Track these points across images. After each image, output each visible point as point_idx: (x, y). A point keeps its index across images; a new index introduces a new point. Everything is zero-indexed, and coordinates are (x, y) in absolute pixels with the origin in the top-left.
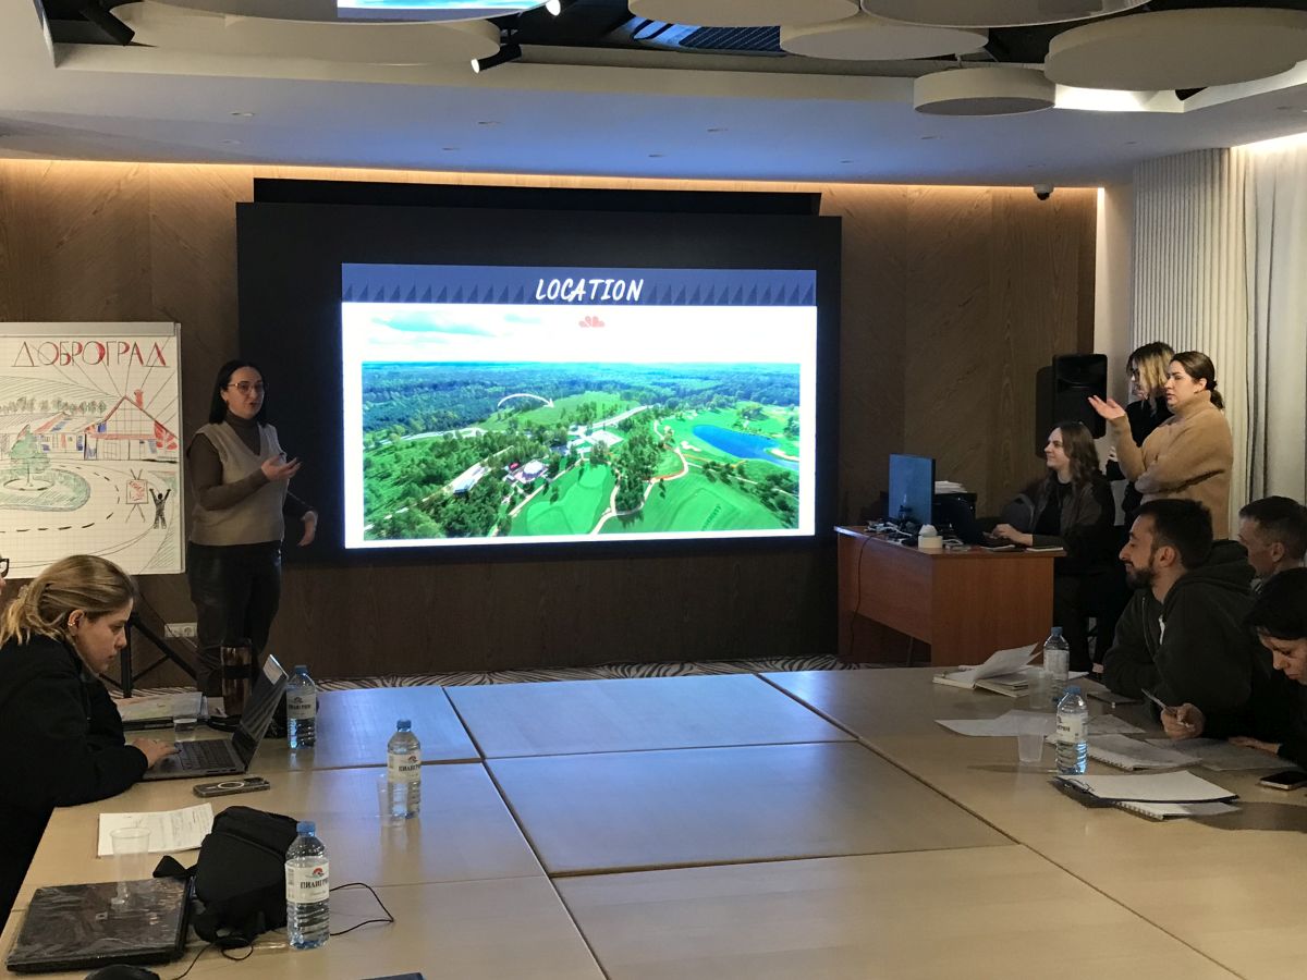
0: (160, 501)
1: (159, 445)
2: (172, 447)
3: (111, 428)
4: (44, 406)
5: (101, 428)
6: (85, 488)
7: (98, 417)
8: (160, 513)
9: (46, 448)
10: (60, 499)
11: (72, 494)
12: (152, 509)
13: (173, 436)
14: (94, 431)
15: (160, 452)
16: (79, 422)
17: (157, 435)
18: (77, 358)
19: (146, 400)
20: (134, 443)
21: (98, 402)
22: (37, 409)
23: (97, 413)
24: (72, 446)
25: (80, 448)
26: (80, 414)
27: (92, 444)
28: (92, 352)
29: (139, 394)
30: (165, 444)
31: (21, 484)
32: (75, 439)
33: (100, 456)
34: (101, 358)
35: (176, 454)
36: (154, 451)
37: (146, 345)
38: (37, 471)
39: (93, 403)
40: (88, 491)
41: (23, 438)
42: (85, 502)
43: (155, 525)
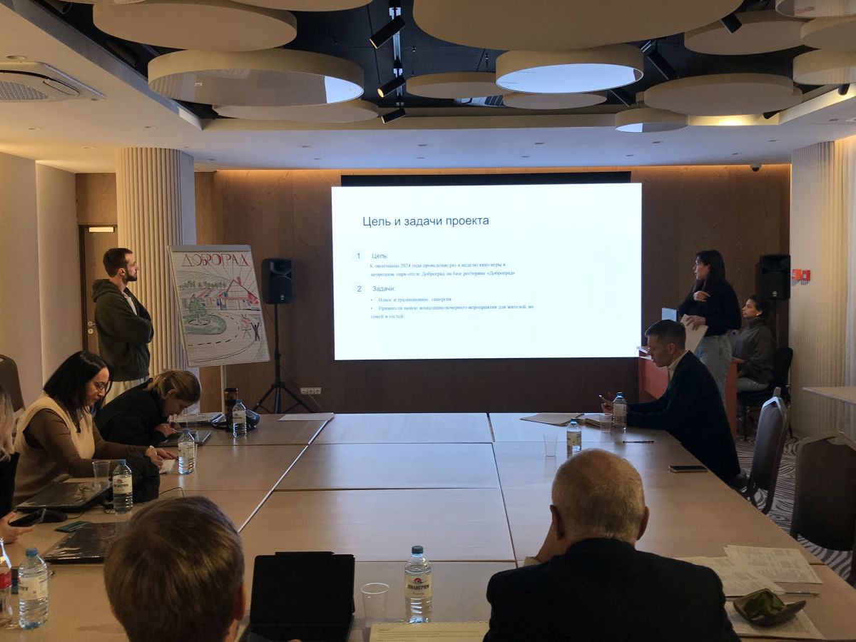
0: (256, 328)
1: (251, 303)
2: (257, 303)
3: (230, 294)
4: (200, 285)
5: (226, 295)
6: (223, 323)
8: (257, 334)
9: (204, 305)
10: (214, 329)
11: (219, 326)
12: (253, 332)
13: (256, 298)
14: (223, 296)
15: (253, 306)
16: (215, 293)
17: (250, 298)
18: (210, 262)
19: (242, 281)
20: (241, 302)
21: (222, 283)
22: (196, 286)
23: (223, 288)
24: (215, 303)
25: (218, 305)
26: (215, 288)
27: (223, 302)
28: (216, 259)
29: (239, 278)
30: (254, 302)
31: (196, 322)
32: (215, 300)
33: (228, 308)
34: (220, 262)
35: (259, 306)
36: (249, 305)
37: (238, 255)
38: (202, 316)
39: (220, 283)
40: (225, 325)
41: (193, 300)
42: (225, 330)
43: (256, 339)
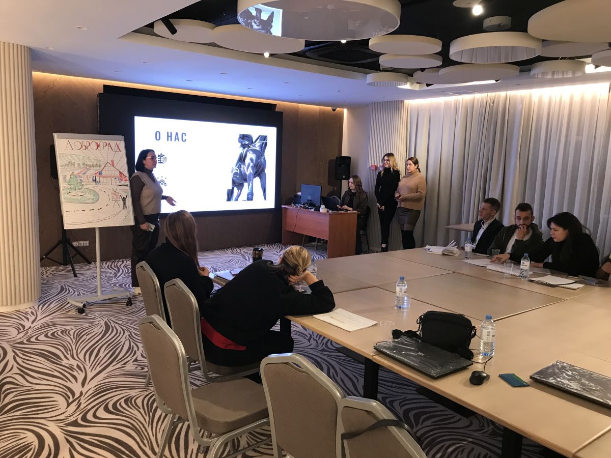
0: (124, 199)
1: (122, 180)
3: (104, 173)
4: (79, 165)
5: (100, 173)
6: (96, 194)
8: (124, 204)
9: (81, 180)
10: (89, 199)
11: (93, 197)
12: (121, 203)
13: (126, 176)
14: (98, 174)
15: (122, 182)
16: (92, 172)
17: (121, 176)
18: (89, 147)
19: (115, 163)
20: (113, 179)
21: (98, 164)
22: (76, 166)
23: (98, 168)
24: (91, 180)
25: (94, 181)
26: (92, 168)
27: (98, 179)
28: (94, 146)
29: (112, 161)
30: (124, 179)
31: (74, 193)
32: (91, 177)
33: (101, 184)
34: (97, 148)
36: (120, 182)
37: (113, 143)
38: (79, 189)
39: (96, 164)
40: (99, 197)
41: (72, 176)
42: (98, 200)
43: (123, 208)
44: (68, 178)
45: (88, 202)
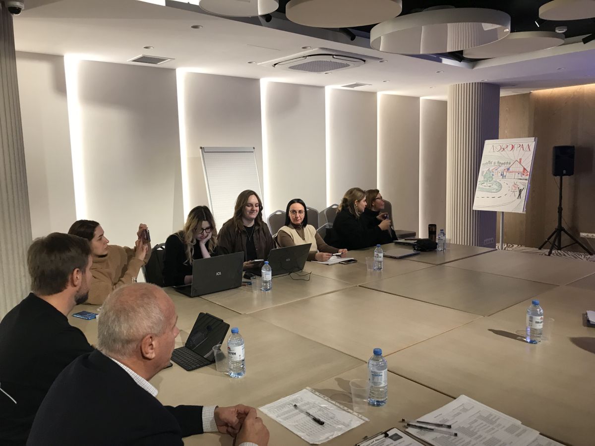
0: (520, 191)
1: (523, 175)
2: (527, 175)
3: (511, 169)
4: (495, 163)
5: (508, 169)
6: (500, 186)
7: (508, 166)
8: (520, 195)
9: (493, 175)
10: (494, 189)
11: (497, 188)
12: (518, 193)
13: (528, 172)
14: (506, 170)
15: (524, 177)
16: (503, 167)
17: (524, 172)
18: (506, 149)
19: (522, 161)
20: (517, 174)
21: (509, 162)
22: (493, 163)
24: (500, 174)
26: (504, 165)
27: (505, 174)
28: (510, 147)
29: (520, 159)
30: (525, 174)
31: (485, 184)
32: (501, 172)
33: (507, 177)
34: (512, 149)
35: (528, 177)
36: (521, 176)
37: (525, 144)
38: (490, 181)
39: (507, 162)
40: (501, 187)
41: (488, 171)
42: (500, 190)
43: (518, 198)
44: (485, 173)
45: (493, 191)
